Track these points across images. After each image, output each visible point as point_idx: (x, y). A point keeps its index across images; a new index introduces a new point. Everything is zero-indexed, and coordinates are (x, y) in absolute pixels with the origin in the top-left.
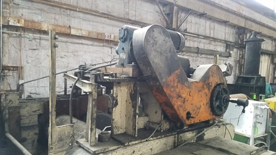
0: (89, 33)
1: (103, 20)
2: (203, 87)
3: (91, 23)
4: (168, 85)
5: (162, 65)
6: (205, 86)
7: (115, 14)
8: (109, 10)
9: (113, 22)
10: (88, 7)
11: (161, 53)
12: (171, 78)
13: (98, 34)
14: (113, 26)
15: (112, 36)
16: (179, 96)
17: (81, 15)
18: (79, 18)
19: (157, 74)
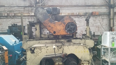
0: (68, 14)
1: (75, 8)
2: (61, 24)
3: (70, 10)
4: (45, 23)
5: (42, 17)
6: (62, 23)
7: (80, 5)
8: (77, 4)
9: (79, 8)
10: (69, 5)
11: (41, 14)
12: (46, 21)
13: (72, 13)
14: (79, 9)
15: (78, 13)
16: (50, 26)
17: (66, 8)
18: (65, 9)
19: (40, 20)
